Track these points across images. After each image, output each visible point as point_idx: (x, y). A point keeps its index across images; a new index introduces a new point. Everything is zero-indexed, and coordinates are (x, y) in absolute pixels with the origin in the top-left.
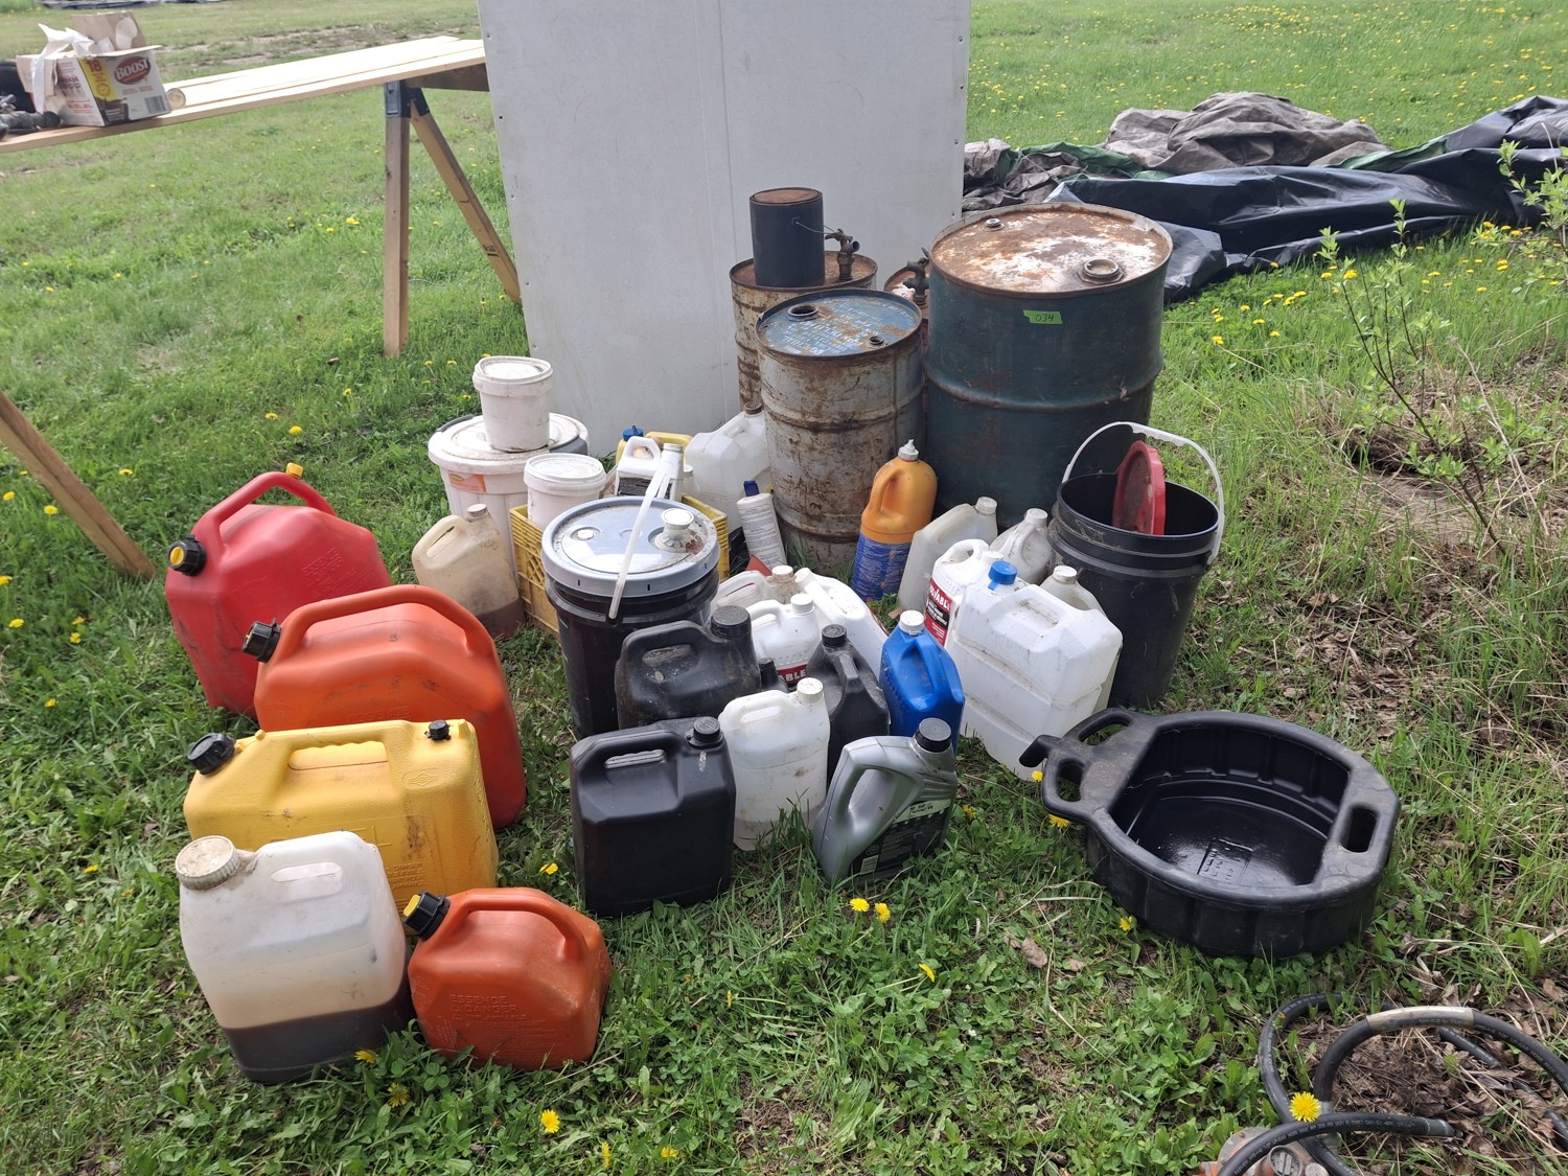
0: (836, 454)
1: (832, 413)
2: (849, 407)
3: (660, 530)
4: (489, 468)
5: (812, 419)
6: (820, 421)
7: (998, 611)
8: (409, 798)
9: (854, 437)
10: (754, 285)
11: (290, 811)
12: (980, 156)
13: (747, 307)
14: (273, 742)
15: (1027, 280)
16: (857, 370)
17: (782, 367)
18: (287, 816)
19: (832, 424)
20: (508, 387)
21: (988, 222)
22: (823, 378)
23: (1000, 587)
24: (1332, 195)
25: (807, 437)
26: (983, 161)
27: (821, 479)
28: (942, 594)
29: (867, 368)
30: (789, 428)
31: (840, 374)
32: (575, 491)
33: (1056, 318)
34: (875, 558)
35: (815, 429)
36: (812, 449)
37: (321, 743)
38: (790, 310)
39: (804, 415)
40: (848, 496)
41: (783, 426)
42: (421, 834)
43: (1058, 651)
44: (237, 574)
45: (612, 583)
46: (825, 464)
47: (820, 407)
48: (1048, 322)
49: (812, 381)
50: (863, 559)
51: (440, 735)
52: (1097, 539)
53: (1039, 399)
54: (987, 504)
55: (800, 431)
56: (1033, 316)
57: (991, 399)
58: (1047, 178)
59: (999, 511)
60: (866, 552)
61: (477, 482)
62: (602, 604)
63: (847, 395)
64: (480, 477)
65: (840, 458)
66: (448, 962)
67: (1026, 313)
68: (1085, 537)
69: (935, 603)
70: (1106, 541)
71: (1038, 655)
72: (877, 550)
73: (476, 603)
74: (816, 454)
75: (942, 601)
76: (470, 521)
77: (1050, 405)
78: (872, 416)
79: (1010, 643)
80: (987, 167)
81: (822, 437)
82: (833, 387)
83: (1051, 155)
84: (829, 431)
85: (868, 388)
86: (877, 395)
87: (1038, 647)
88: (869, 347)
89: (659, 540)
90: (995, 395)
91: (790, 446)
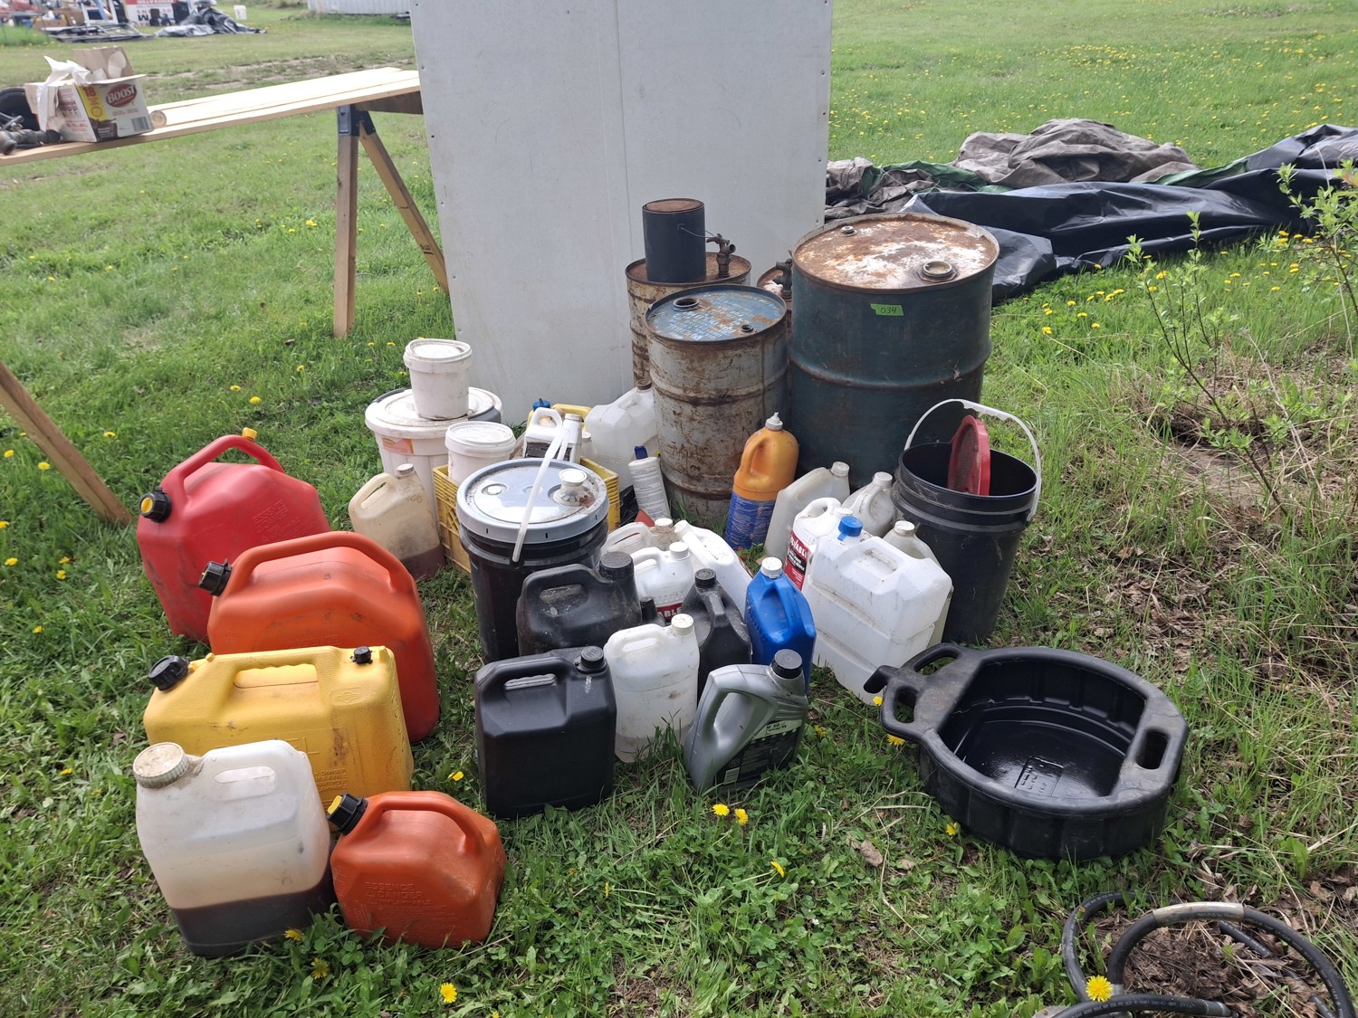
0: (712, 424)
1: (708, 390)
2: (724, 384)
3: (558, 487)
4: (416, 433)
5: (692, 394)
6: (699, 396)
7: (846, 558)
8: (335, 713)
9: (729, 410)
10: (646, 280)
11: (235, 723)
12: (847, 172)
13: (640, 299)
14: (221, 663)
15: (874, 278)
16: (730, 353)
17: (667, 350)
18: (231, 727)
19: (709, 398)
20: (433, 365)
21: (844, 229)
22: (701, 359)
23: (848, 539)
24: (1149, 207)
25: (688, 409)
26: (850, 176)
27: (700, 445)
28: (801, 544)
29: (738, 352)
30: (672, 402)
31: (716, 356)
32: (489, 453)
33: (899, 311)
34: (745, 513)
35: (695, 402)
36: (692, 419)
37: (262, 665)
38: (675, 302)
39: (685, 390)
40: (723, 459)
41: (668, 399)
42: (345, 744)
43: (896, 594)
44: (197, 522)
45: (515, 532)
46: (703, 432)
47: (698, 384)
48: (892, 314)
49: (692, 362)
50: (736, 513)
51: (363, 660)
52: (932, 498)
53: (885, 380)
54: (841, 468)
55: (682, 404)
56: (879, 309)
57: (844, 379)
58: (905, 191)
59: (850, 473)
60: (737, 507)
61: (406, 446)
62: (506, 549)
63: (723, 374)
64: (409, 441)
65: (716, 428)
66: (364, 854)
67: (873, 306)
68: (922, 496)
69: (795, 552)
70: (939, 500)
71: (879, 596)
72: (747, 506)
73: (402, 548)
74: (695, 423)
75: (800, 550)
76: (399, 478)
77: (894, 384)
78: (743, 392)
79: (856, 587)
80: (853, 181)
81: (700, 409)
82: (710, 367)
83: (908, 171)
84: (707, 404)
85: (740, 369)
86: (747, 375)
87: (879, 590)
88: (741, 334)
89: (557, 495)
90: (847, 376)
91: (673, 417)
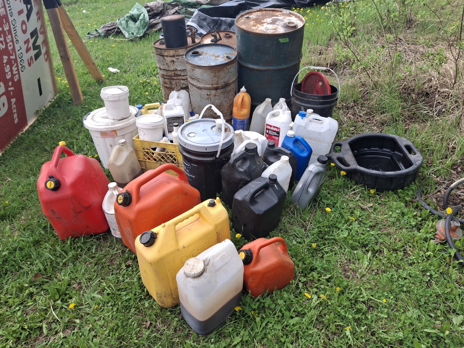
0: (223, 96)
1: (221, 83)
2: (226, 80)
3: (215, 126)
4: (119, 127)
5: (215, 86)
6: (218, 86)
8: (216, 226)
9: (228, 89)
14: (169, 226)
16: (228, 67)
17: (204, 71)
19: (222, 86)
21: (245, 16)
22: (219, 72)
25: (213, 92)
27: (218, 105)
28: (274, 127)
29: (230, 66)
30: (206, 91)
31: (224, 69)
33: (287, 40)
35: (216, 89)
36: (215, 95)
38: (191, 53)
39: (212, 85)
40: (226, 108)
41: (204, 90)
46: (219, 100)
47: (218, 81)
48: (286, 41)
49: (215, 73)
50: (237, 125)
51: (212, 205)
53: (282, 65)
54: (269, 100)
55: (211, 91)
56: (282, 40)
57: (269, 68)
59: (272, 102)
60: (238, 123)
61: (114, 133)
62: (214, 154)
63: (226, 76)
64: (115, 131)
65: (224, 97)
67: (280, 40)
68: (311, 100)
69: (272, 130)
74: (217, 97)
78: (232, 81)
79: (314, 132)
80: (160, 9)
81: (218, 91)
82: (222, 74)
83: (173, 4)
84: (221, 89)
85: (231, 72)
86: (231, 75)
87: (323, 130)
89: (214, 129)
90: (270, 67)
91: (207, 96)
